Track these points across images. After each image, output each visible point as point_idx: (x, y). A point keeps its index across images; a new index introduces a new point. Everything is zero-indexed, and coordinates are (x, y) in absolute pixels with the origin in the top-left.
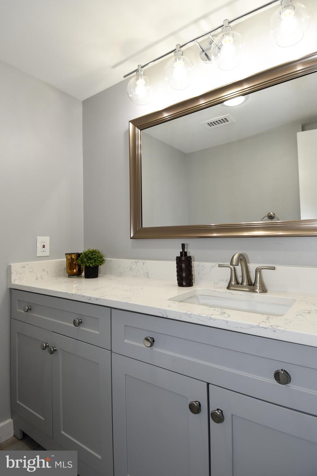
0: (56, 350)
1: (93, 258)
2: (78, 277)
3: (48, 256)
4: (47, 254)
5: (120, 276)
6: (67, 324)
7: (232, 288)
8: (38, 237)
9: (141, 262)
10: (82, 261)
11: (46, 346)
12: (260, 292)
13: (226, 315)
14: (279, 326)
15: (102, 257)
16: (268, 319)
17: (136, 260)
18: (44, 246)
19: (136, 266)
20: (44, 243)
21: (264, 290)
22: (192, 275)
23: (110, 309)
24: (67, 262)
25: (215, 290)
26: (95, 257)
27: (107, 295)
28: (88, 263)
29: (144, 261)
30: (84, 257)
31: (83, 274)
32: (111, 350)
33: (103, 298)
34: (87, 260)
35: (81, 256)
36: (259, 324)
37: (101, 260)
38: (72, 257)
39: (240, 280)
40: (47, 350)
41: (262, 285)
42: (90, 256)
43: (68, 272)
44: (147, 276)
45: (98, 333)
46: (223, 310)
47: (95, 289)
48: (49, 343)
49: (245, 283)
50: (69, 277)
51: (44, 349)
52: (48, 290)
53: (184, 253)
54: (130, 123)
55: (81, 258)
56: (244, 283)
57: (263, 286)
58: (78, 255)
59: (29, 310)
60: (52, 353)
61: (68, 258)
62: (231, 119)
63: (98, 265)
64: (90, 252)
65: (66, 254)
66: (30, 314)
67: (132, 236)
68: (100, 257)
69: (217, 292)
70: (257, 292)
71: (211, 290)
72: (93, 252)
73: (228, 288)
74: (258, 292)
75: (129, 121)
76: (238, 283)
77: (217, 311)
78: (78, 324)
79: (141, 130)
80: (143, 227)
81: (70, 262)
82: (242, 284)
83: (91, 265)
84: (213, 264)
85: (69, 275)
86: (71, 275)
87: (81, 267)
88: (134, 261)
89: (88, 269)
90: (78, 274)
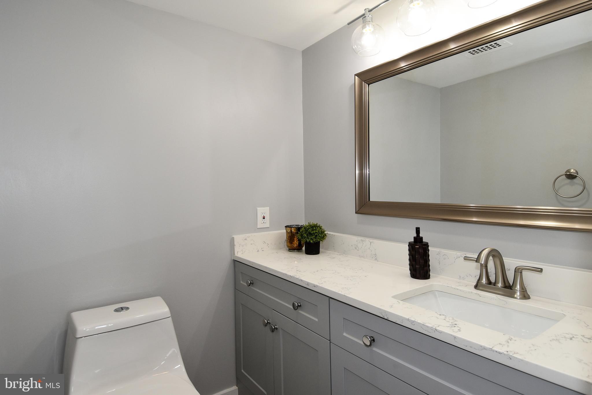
0: (277, 329)
1: (314, 233)
2: (298, 251)
3: (269, 227)
4: (268, 225)
5: (344, 253)
6: (287, 305)
7: (481, 288)
8: (258, 208)
9: (368, 240)
10: (302, 235)
11: (268, 323)
12: (520, 299)
13: (456, 329)
14: (518, 353)
15: (324, 232)
16: (509, 341)
17: (363, 238)
18: (264, 218)
19: (362, 246)
20: (264, 214)
21: (525, 296)
22: (429, 266)
23: (328, 298)
24: (287, 235)
25: (458, 288)
26: (315, 233)
27: (325, 282)
28: (308, 238)
29: (371, 240)
30: (304, 232)
31: (304, 248)
32: (330, 340)
33: (321, 285)
34: (308, 235)
35: (301, 231)
36: (493, 347)
37: (322, 236)
38: (292, 231)
39: (493, 279)
40: (268, 327)
41: (523, 289)
42: (311, 231)
43: (288, 246)
44: (375, 257)
45: (317, 320)
46: (456, 321)
47: (314, 272)
48: (270, 320)
49: (500, 285)
50: (289, 251)
51: (266, 325)
52: (268, 268)
53: (418, 239)
54: (356, 76)
55: (301, 232)
56: (498, 283)
57: (525, 291)
58: (298, 228)
59: (252, 284)
60: (273, 330)
61: (288, 231)
62: (505, 42)
63: (319, 242)
64: (310, 226)
65: (286, 227)
66: (252, 288)
67: (357, 210)
68: (321, 232)
69: (460, 290)
70: (516, 298)
71: (452, 288)
72: (314, 227)
73: (476, 287)
74: (518, 298)
75: (355, 75)
76: (490, 283)
77: (447, 321)
78: (297, 307)
79: (369, 85)
80: (371, 200)
81: (290, 235)
82: (495, 284)
83: (312, 242)
84: (459, 253)
85: (289, 249)
86: (291, 249)
87: (301, 242)
88: (360, 238)
89: (308, 245)
90: (298, 249)
